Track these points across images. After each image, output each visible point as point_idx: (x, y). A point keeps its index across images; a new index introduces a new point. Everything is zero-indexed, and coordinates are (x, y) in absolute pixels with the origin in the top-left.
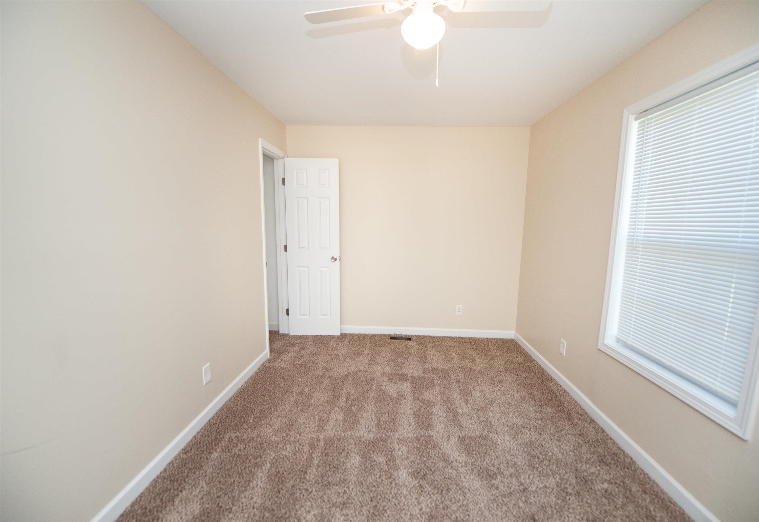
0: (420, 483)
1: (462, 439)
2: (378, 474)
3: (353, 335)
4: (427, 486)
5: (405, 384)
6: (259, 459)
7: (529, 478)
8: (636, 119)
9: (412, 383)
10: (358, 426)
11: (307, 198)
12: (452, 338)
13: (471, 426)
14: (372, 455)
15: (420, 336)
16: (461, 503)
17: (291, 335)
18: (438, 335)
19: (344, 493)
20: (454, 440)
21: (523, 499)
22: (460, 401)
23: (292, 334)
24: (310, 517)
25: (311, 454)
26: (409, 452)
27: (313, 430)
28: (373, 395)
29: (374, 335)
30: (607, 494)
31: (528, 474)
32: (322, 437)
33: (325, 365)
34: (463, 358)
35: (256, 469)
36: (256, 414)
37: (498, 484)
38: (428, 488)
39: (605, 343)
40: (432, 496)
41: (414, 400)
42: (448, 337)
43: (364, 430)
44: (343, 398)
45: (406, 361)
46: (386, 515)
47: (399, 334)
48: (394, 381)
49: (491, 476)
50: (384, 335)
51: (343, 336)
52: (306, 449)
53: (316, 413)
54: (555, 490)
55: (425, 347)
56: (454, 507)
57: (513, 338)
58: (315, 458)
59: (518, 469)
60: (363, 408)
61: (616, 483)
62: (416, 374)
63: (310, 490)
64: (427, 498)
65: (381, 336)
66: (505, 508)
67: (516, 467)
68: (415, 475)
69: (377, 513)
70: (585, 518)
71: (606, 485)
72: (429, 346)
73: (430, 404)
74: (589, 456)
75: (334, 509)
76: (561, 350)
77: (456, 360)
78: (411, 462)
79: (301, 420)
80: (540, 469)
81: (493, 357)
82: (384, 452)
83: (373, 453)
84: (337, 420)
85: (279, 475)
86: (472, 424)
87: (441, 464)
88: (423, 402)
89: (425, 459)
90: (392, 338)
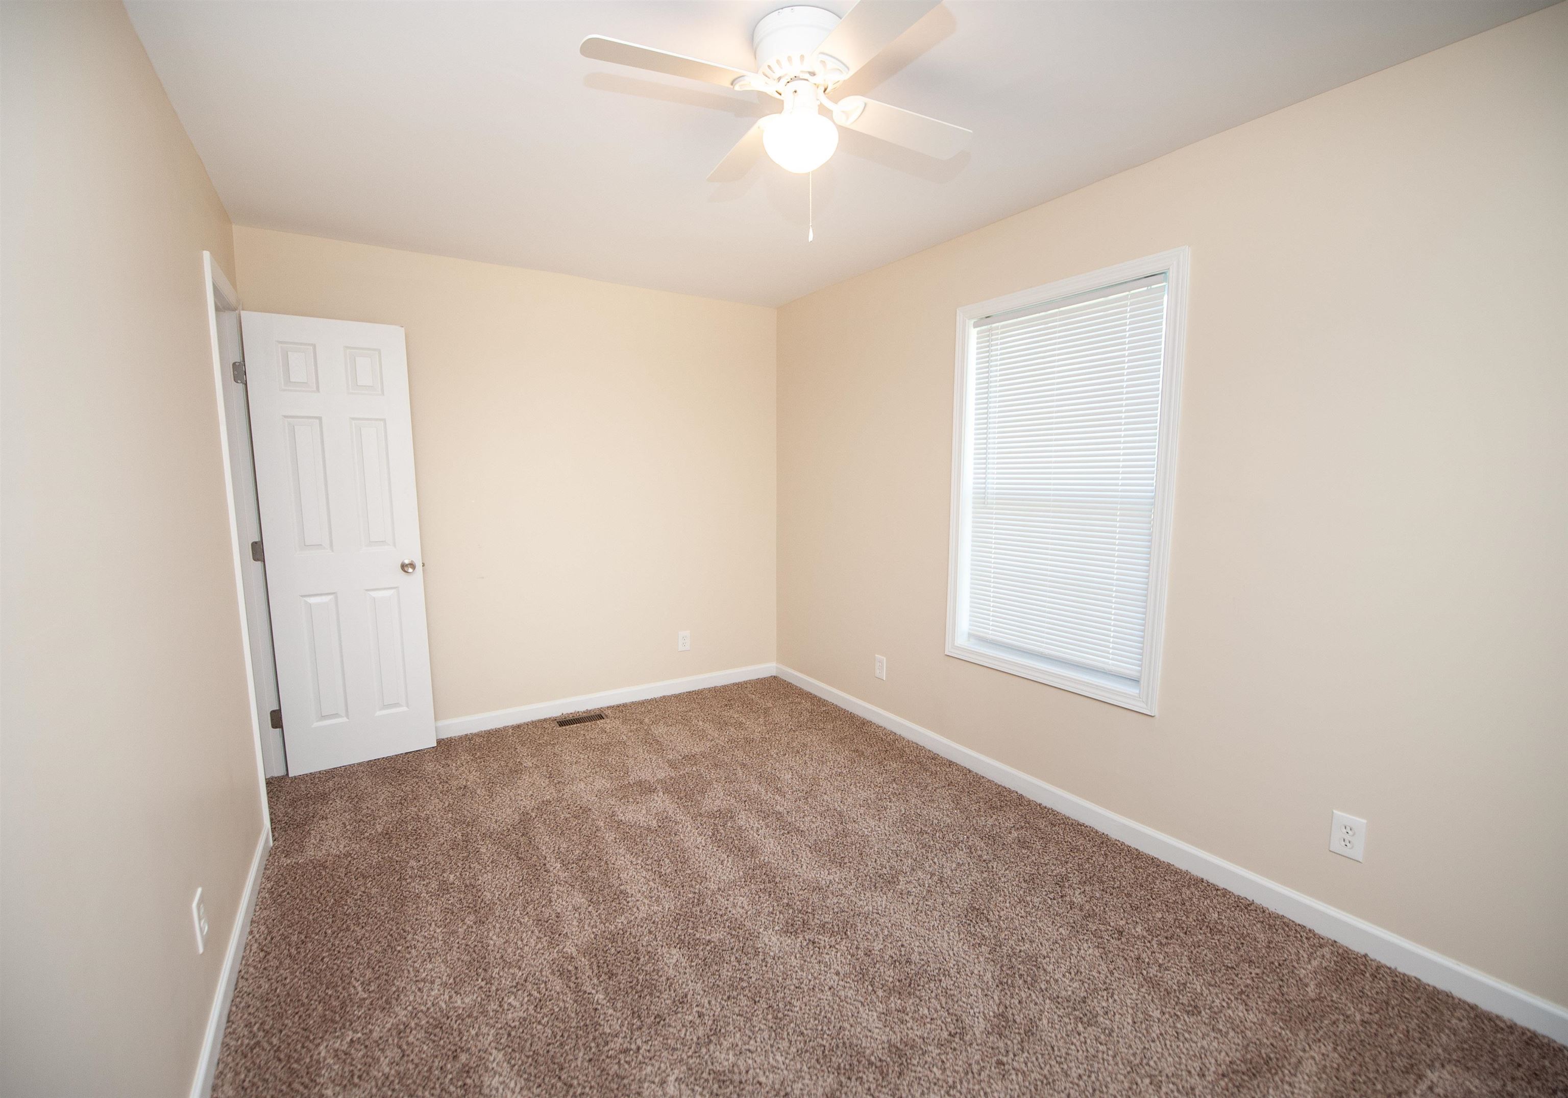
0: (807, 937)
1: (816, 848)
2: (733, 959)
3: (469, 738)
4: (820, 937)
5: (656, 798)
6: (463, 1057)
7: (935, 863)
8: (975, 326)
9: (666, 791)
10: (629, 899)
11: (320, 419)
12: (678, 698)
13: (813, 826)
14: (698, 936)
15: (618, 706)
16: (881, 936)
17: (295, 778)
18: (649, 696)
19: (700, 1016)
20: (805, 855)
21: (948, 891)
22: (770, 794)
23: (297, 774)
24: (672, 1088)
25: (578, 990)
26: (753, 903)
27: (539, 946)
28: (610, 836)
29: (519, 726)
30: (1022, 843)
31: (930, 858)
32: (571, 950)
33: (450, 815)
34: (722, 725)
35: (475, 1077)
36: (363, 975)
37: (906, 888)
38: (824, 940)
39: (956, 644)
40: (837, 946)
41: (694, 819)
42: (670, 697)
43: (646, 901)
44: (555, 866)
45: (626, 758)
46: (797, 1009)
47: (573, 711)
48: (631, 800)
49: (891, 881)
50: (545, 720)
51: (446, 747)
52: (557, 984)
53: (518, 912)
54: (971, 863)
55: (641, 723)
56: (877, 946)
57: (774, 674)
58: (594, 992)
59: (914, 857)
60: (610, 866)
61: (1022, 828)
62: (661, 775)
63: (633, 1047)
64: (833, 953)
65: (535, 724)
66: (935, 913)
67: (912, 857)
68: (790, 929)
69: (780, 1015)
70: (1021, 879)
71: (1015, 834)
72: (646, 720)
73: (726, 815)
74: (976, 807)
75: (704, 1050)
76: (877, 671)
77: (712, 732)
78: (768, 915)
79: (495, 940)
80: (938, 846)
81: (766, 711)
82: (714, 921)
83: (697, 931)
84: (576, 909)
85: (541, 1059)
86: (813, 822)
87: (815, 897)
88: (711, 815)
89: (785, 901)
90: (565, 722)
